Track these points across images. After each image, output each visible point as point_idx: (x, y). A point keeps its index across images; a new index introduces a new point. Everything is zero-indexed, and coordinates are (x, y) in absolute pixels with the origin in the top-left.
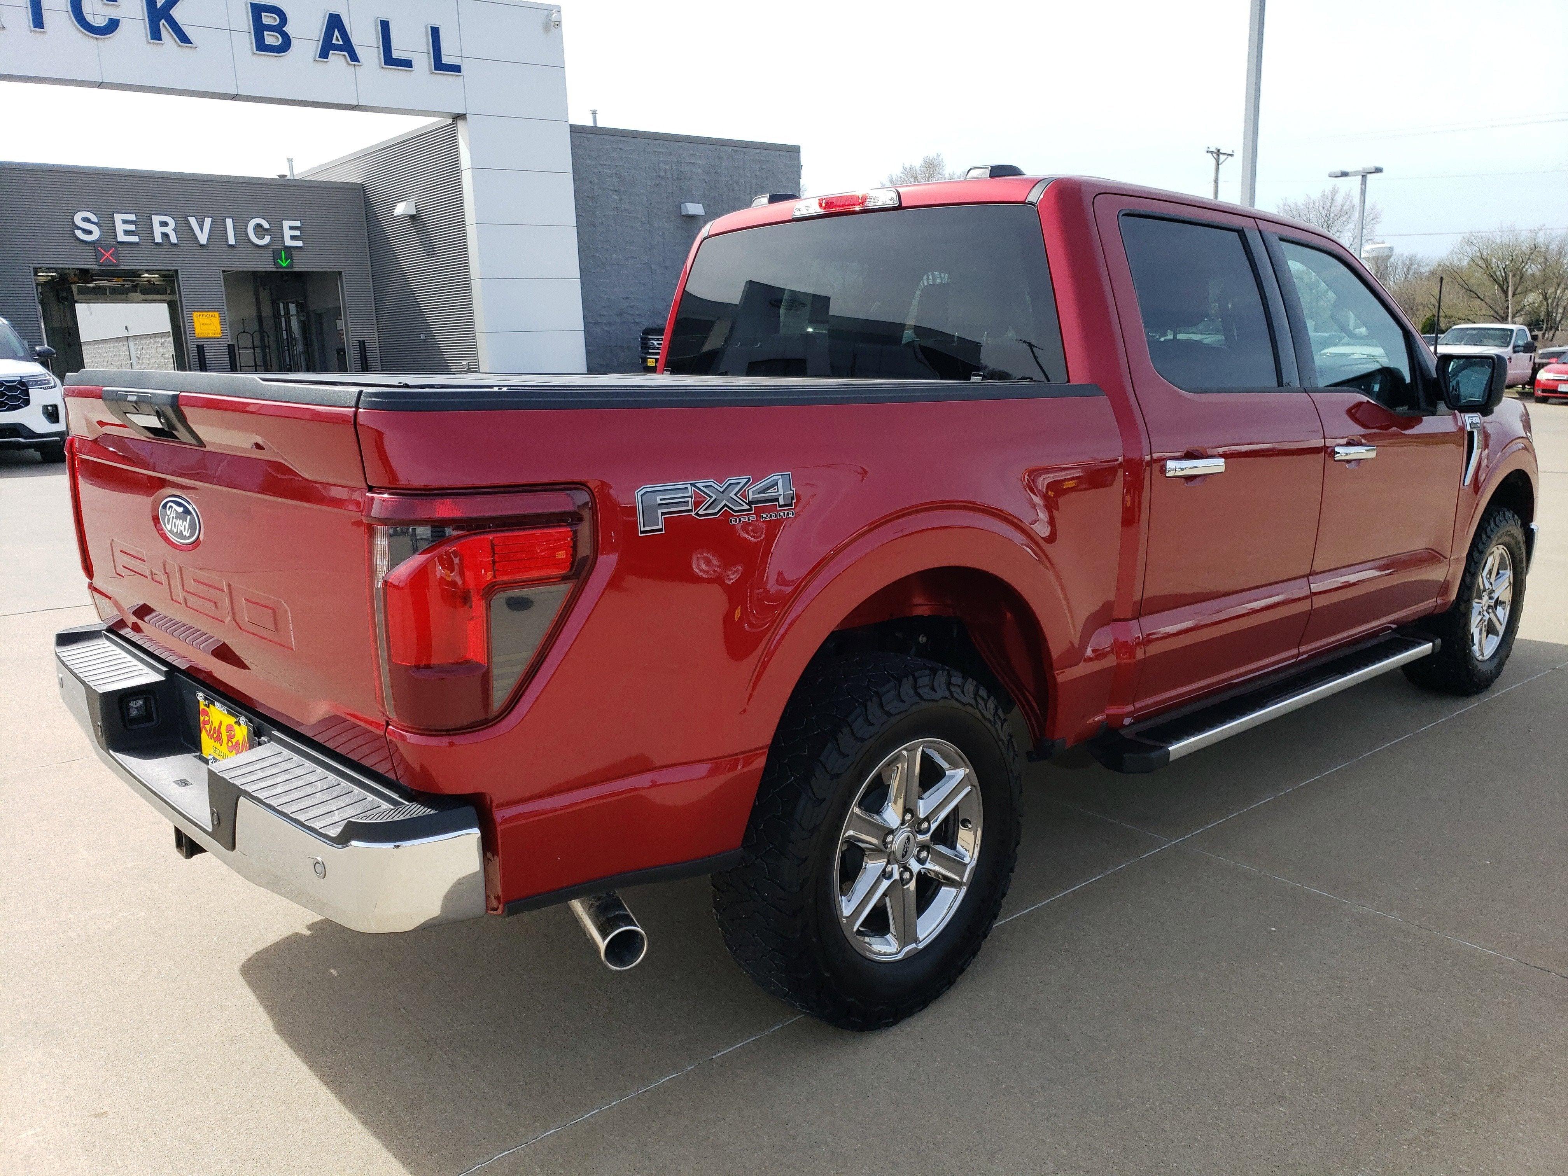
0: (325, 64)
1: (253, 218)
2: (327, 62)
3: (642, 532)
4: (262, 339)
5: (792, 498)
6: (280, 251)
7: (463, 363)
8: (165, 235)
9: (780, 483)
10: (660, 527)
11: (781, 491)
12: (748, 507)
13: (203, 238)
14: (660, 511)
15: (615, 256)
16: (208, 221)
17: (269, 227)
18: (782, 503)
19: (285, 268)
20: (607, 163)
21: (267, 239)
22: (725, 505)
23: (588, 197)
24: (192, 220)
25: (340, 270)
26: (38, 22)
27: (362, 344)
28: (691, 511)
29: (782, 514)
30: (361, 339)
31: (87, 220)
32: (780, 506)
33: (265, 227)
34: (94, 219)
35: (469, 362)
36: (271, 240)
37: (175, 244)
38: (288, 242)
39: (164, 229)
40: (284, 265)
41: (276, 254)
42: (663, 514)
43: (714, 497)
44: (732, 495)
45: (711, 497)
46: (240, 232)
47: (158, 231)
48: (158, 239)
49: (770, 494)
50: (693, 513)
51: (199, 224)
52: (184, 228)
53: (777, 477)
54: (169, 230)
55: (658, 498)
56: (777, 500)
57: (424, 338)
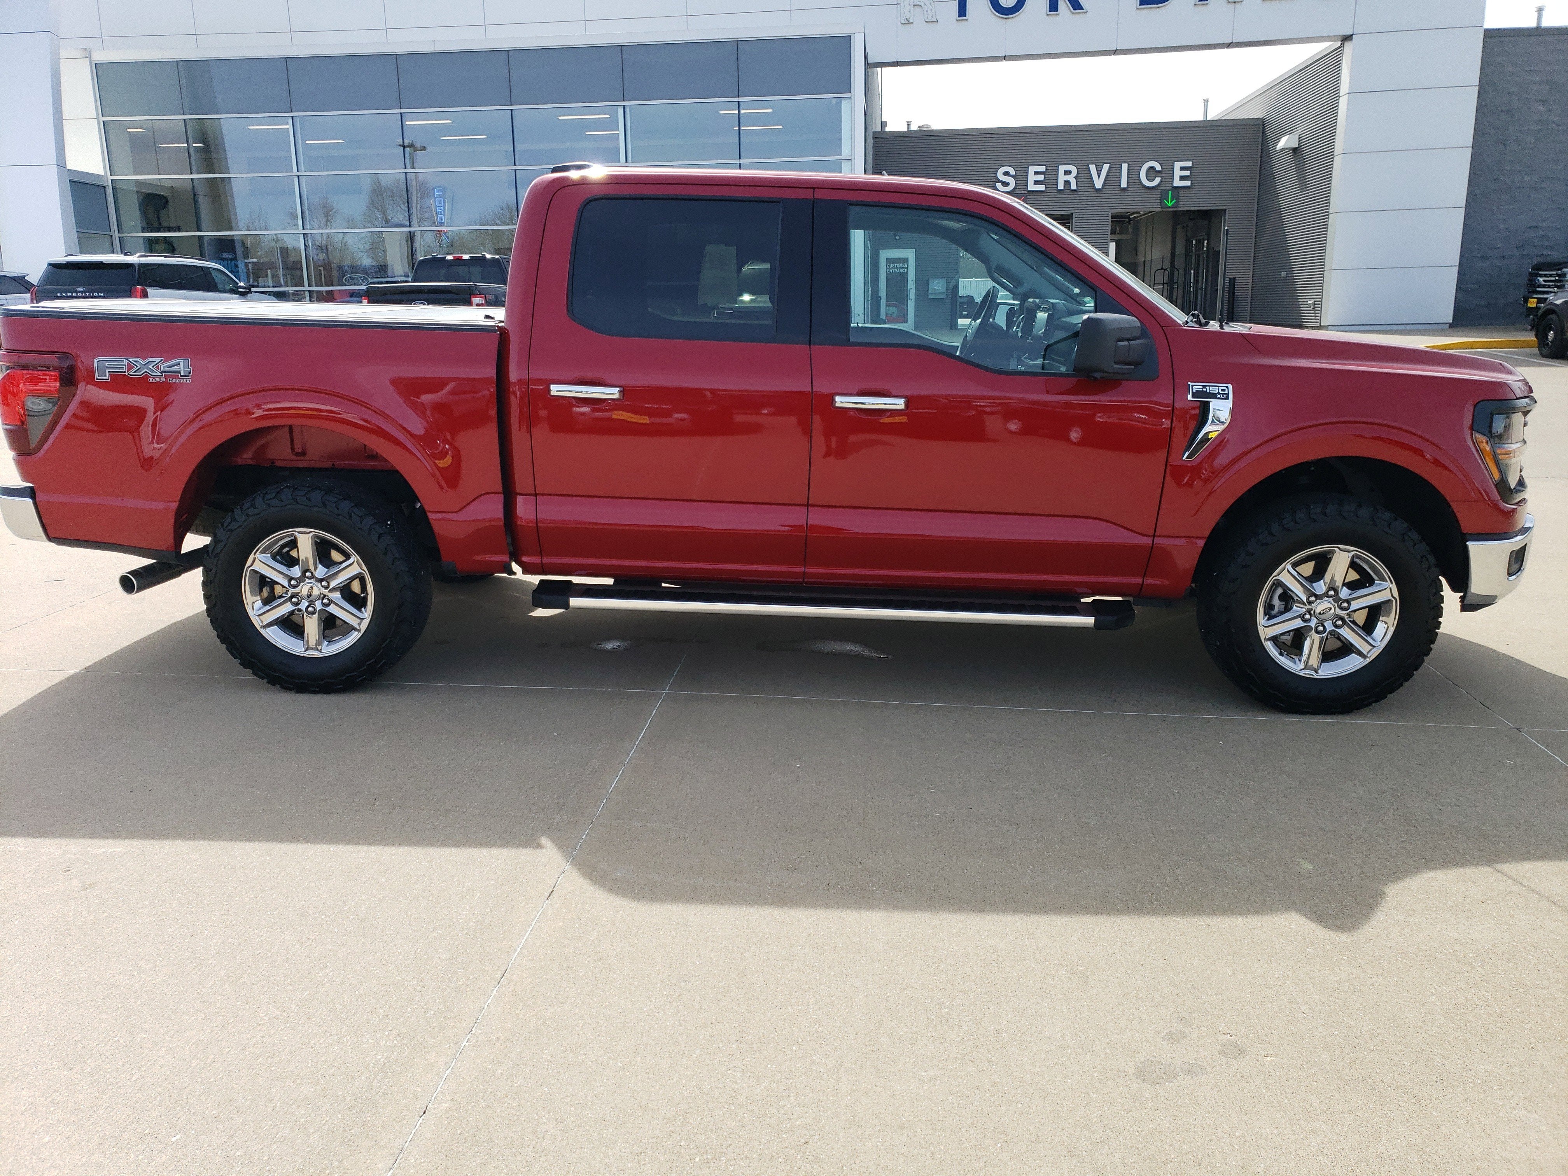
0: (1205, 7)
1: (1147, 161)
2: (1207, 4)
3: (97, 379)
4: (1171, 276)
5: (190, 373)
6: (1167, 191)
7: (1309, 302)
8: (1067, 183)
9: (182, 364)
10: (107, 378)
11: (182, 368)
12: (161, 374)
13: (1099, 184)
14: (107, 371)
15: (1527, 178)
16: (1106, 167)
17: (1160, 169)
18: (182, 374)
19: (1169, 208)
20: (1536, 68)
21: (1158, 180)
22: (146, 372)
23: (1502, 111)
24: (1092, 167)
25: (1224, 207)
26: (962, 12)
27: (1233, 281)
28: (125, 372)
29: (182, 380)
30: (1231, 277)
31: (1006, 174)
32: (181, 376)
33: (1157, 169)
34: (1013, 172)
35: (1315, 301)
36: (1161, 181)
37: (1074, 191)
38: (1177, 183)
39: (1067, 178)
40: (1169, 205)
41: (1164, 195)
42: (109, 372)
43: (139, 367)
44: (150, 367)
45: (137, 367)
46: (1133, 176)
47: (1062, 178)
48: (1061, 186)
49: (175, 369)
50: (126, 374)
51: (1097, 171)
52: (1084, 177)
53: (181, 361)
54: (1071, 178)
55: (106, 364)
56: (179, 372)
57: (1285, 276)
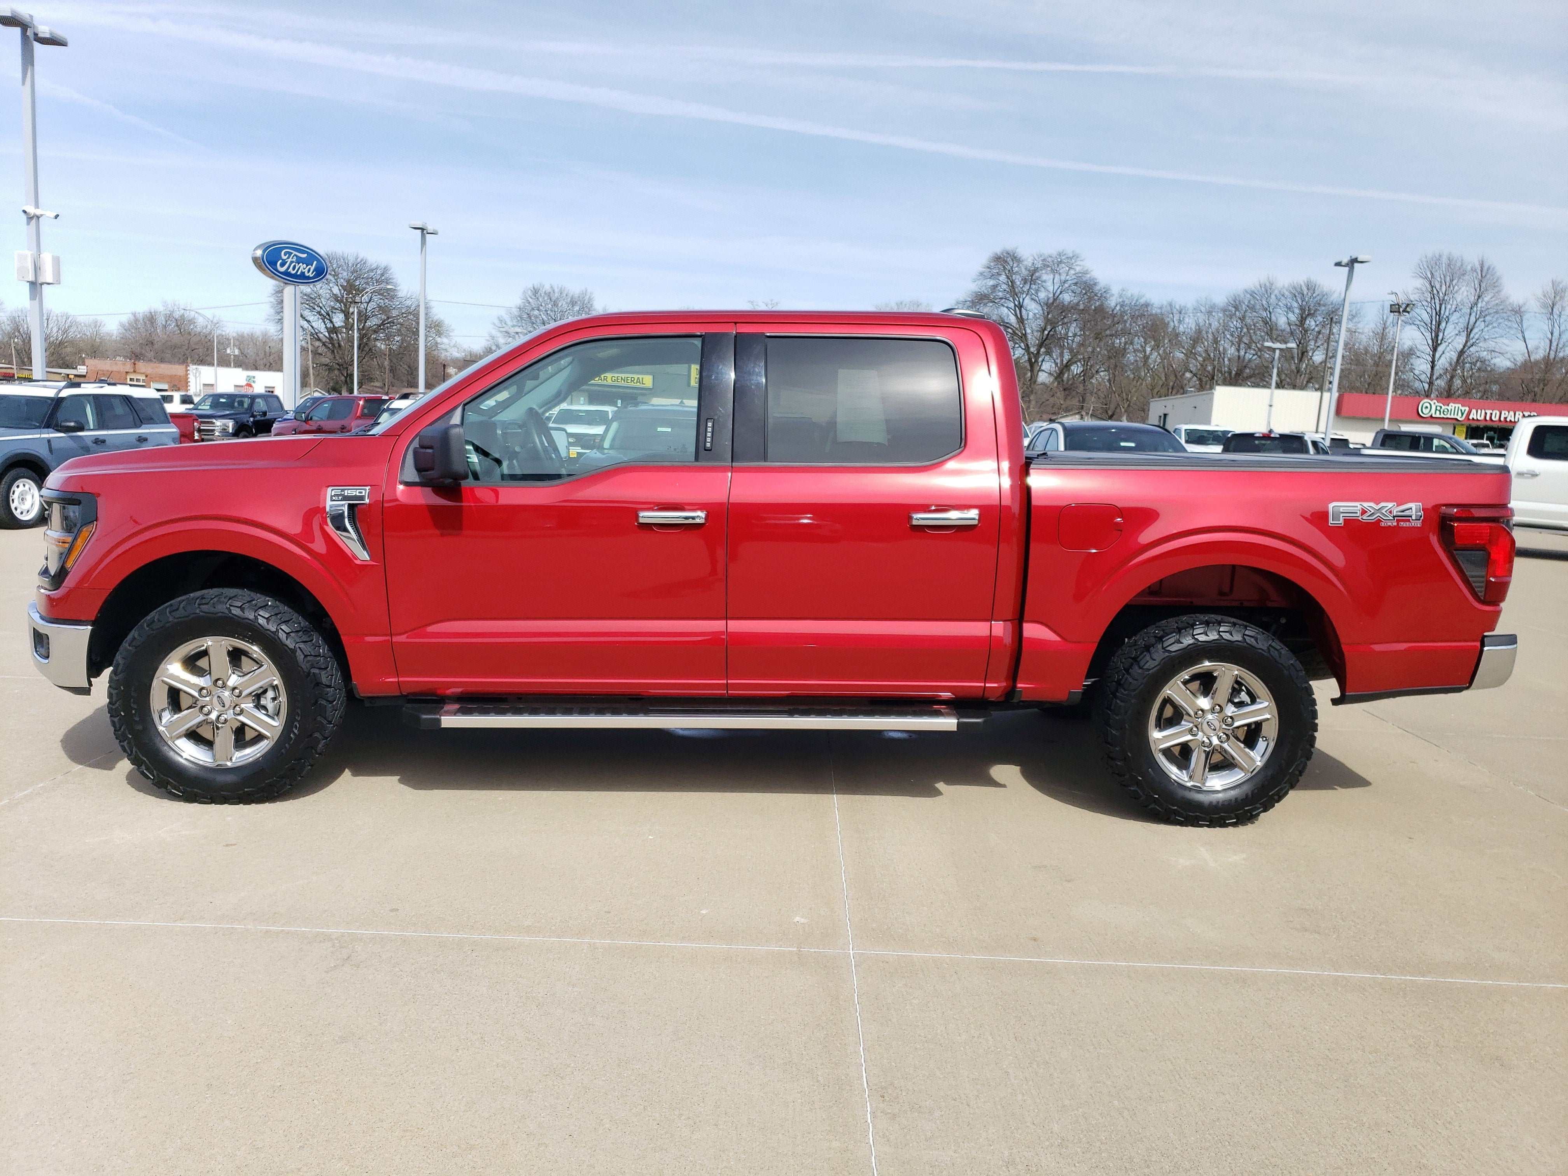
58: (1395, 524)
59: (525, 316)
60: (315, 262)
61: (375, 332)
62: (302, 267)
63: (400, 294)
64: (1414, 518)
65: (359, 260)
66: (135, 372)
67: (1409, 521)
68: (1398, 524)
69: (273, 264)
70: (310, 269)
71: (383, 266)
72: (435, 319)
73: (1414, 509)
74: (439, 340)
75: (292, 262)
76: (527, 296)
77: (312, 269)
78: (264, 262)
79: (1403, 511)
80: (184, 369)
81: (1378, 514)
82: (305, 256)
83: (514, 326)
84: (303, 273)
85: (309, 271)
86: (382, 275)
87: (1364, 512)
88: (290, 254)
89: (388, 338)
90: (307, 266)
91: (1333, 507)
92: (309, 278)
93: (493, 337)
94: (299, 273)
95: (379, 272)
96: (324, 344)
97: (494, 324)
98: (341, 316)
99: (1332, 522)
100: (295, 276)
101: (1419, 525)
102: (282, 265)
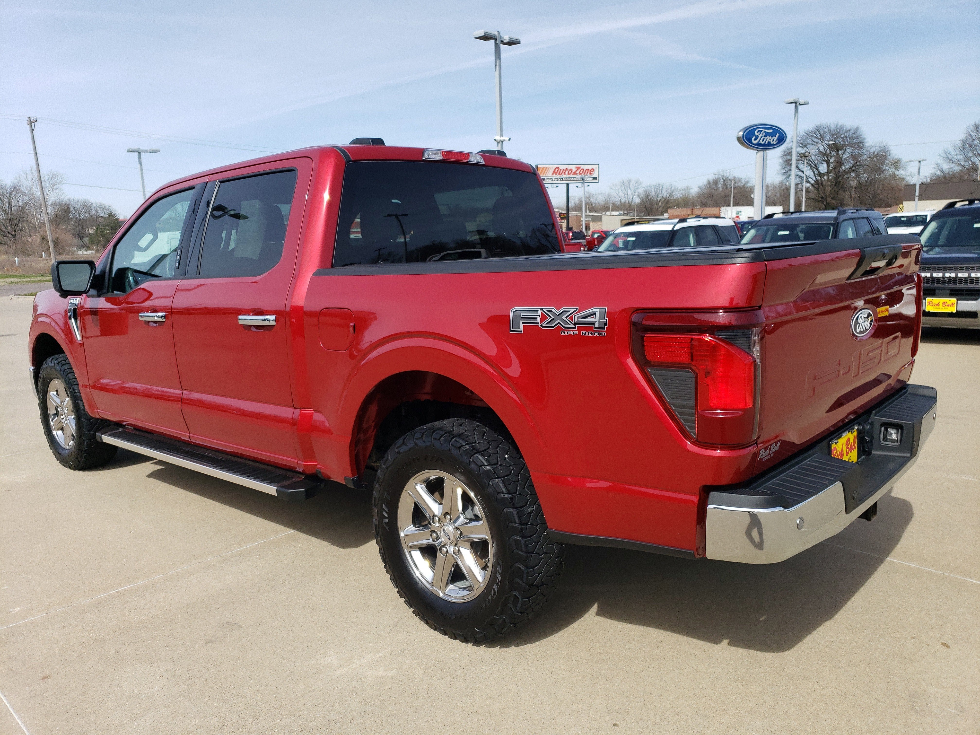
58: (576, 333)
59: (967, 146)
60: (778, 134)
61: (847, 173)
62: (769, 139)
63: (867, 145)
64: (597, 326)
65: (838, 126)
66: (692, 214)
67: (591, 329)
68: (579, 333)
69: (750, 140)
70: (774, 139)
71: (855, 127)
72: (895, 157)
73: (597, 314)
74: (897, 173)
75: (762, 136)
76: (969, 131)
77: (776, 138)
78: (744, 139)
79: (585, 318)
80: (718, 210)
81: (559, 321)
82: (771, 131)
83: (957, 155)
84: (769, 142)
85: (773, 140)
86: (854, 133)
87: (543, 317)
88: (761, 131)
89: (857, 176)
90: (772, 137)
91: (514, 312)
92: (773, 145)
93: (938, 165)
94: (766, 143)
95: (852, 131)
96: (812, 185)
97: (940, 155)
98: (825, 165)
99: (512, 330)
100: (764, 145)
101: (603, 335)
102: (755, 139)
